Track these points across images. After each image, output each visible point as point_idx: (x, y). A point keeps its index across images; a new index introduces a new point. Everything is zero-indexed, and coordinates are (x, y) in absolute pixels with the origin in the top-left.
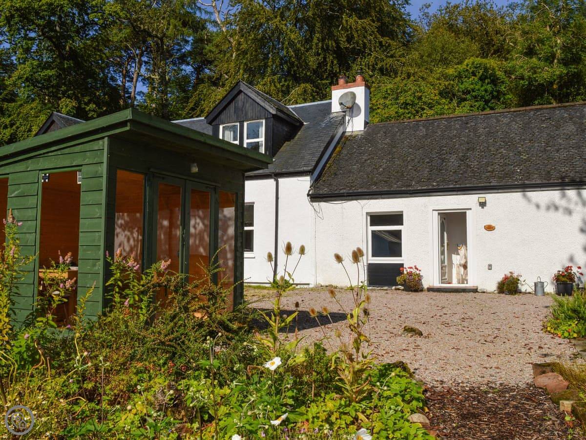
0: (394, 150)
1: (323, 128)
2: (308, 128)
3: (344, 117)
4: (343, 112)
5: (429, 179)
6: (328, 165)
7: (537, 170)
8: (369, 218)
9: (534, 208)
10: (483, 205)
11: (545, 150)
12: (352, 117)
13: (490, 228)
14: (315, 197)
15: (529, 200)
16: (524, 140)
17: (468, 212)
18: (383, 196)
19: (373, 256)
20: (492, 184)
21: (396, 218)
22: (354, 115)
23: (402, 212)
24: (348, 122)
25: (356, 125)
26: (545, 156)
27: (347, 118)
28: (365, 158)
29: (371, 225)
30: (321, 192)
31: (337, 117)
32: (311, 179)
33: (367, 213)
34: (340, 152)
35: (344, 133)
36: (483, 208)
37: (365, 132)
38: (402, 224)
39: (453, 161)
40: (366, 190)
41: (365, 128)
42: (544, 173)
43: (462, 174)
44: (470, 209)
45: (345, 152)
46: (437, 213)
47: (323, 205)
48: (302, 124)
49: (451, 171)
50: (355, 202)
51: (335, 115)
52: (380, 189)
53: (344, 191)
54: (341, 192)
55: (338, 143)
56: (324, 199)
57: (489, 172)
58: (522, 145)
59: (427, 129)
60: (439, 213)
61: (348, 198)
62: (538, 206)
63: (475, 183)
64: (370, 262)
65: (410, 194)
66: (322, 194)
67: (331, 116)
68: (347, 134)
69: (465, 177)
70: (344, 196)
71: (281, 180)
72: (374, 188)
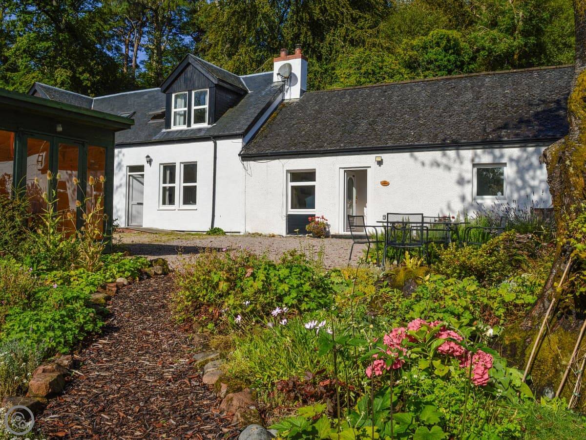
0: (319, 116)
1: (263, 97)
2: (251, 96)
3: (283, 86)
4: (283, 81)
5: (339, 141)
6: (262, 129)
7: (427, 133)
8: (289, 175)
9: (419, 165)
10: (380, 163)
11: (441, 116)
12: (290, 86)
13: (385, 184)
14: (245, 156)
15: (416, 159)
16: (427, 106)
17: (368, 169)
18: (299, 156)
19: (292, 208)
20: (388, 145)
21: (310, 175)
22: (292, 84)
23: (315, 169)
24: (287, 92)
25: (293, 93)
26: (438, 121)
27: (287, 87)
28: (294, 122)
29: (291, 181)
30: (250, 152)
31: (276, 86)
32: (243, 141)
33: (288, 171)
34: (275, 118)
35: (283, 100)
36: (380, 166)
37: (300, 100)
38: (315, 181)
39: (364, 125)
40: (286, 151)
41: (301, 95)
42: (432, 135)
43: (367, 137)
44: (370, 167)
45: (279, 117)
46: (342, 171)
47: (252, 164)
48: (246, 92)
49: (358, 134)
50: (277, 161)
51: (276, 84)
52: (298, 150)
53: (270, 151)
54: (267, 152)
55: (275, 109)
56: (253, 158)
57: (389, 134)
58: (423, 111)
59: (351, 97)
60: (345, 171)
61: (271, 157)
62: (423, 164)
63: (375, 144)
64: (289, 213)
65: (321, 154)
66: (250, 154)
67: (272, 85)
68: (285, 101)
69: (369, 139)
70: (268, 156)
71: (218, 142)
72: (293, 149)
